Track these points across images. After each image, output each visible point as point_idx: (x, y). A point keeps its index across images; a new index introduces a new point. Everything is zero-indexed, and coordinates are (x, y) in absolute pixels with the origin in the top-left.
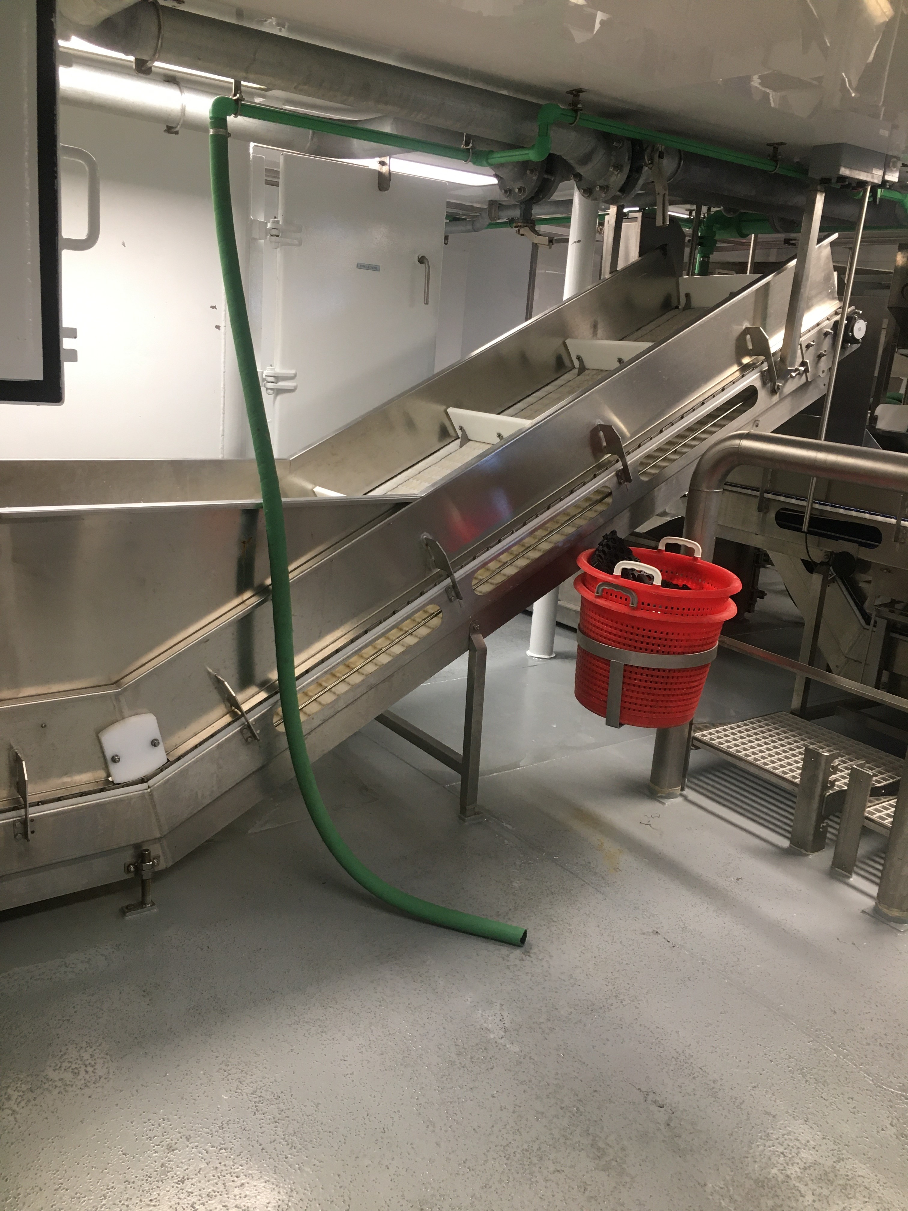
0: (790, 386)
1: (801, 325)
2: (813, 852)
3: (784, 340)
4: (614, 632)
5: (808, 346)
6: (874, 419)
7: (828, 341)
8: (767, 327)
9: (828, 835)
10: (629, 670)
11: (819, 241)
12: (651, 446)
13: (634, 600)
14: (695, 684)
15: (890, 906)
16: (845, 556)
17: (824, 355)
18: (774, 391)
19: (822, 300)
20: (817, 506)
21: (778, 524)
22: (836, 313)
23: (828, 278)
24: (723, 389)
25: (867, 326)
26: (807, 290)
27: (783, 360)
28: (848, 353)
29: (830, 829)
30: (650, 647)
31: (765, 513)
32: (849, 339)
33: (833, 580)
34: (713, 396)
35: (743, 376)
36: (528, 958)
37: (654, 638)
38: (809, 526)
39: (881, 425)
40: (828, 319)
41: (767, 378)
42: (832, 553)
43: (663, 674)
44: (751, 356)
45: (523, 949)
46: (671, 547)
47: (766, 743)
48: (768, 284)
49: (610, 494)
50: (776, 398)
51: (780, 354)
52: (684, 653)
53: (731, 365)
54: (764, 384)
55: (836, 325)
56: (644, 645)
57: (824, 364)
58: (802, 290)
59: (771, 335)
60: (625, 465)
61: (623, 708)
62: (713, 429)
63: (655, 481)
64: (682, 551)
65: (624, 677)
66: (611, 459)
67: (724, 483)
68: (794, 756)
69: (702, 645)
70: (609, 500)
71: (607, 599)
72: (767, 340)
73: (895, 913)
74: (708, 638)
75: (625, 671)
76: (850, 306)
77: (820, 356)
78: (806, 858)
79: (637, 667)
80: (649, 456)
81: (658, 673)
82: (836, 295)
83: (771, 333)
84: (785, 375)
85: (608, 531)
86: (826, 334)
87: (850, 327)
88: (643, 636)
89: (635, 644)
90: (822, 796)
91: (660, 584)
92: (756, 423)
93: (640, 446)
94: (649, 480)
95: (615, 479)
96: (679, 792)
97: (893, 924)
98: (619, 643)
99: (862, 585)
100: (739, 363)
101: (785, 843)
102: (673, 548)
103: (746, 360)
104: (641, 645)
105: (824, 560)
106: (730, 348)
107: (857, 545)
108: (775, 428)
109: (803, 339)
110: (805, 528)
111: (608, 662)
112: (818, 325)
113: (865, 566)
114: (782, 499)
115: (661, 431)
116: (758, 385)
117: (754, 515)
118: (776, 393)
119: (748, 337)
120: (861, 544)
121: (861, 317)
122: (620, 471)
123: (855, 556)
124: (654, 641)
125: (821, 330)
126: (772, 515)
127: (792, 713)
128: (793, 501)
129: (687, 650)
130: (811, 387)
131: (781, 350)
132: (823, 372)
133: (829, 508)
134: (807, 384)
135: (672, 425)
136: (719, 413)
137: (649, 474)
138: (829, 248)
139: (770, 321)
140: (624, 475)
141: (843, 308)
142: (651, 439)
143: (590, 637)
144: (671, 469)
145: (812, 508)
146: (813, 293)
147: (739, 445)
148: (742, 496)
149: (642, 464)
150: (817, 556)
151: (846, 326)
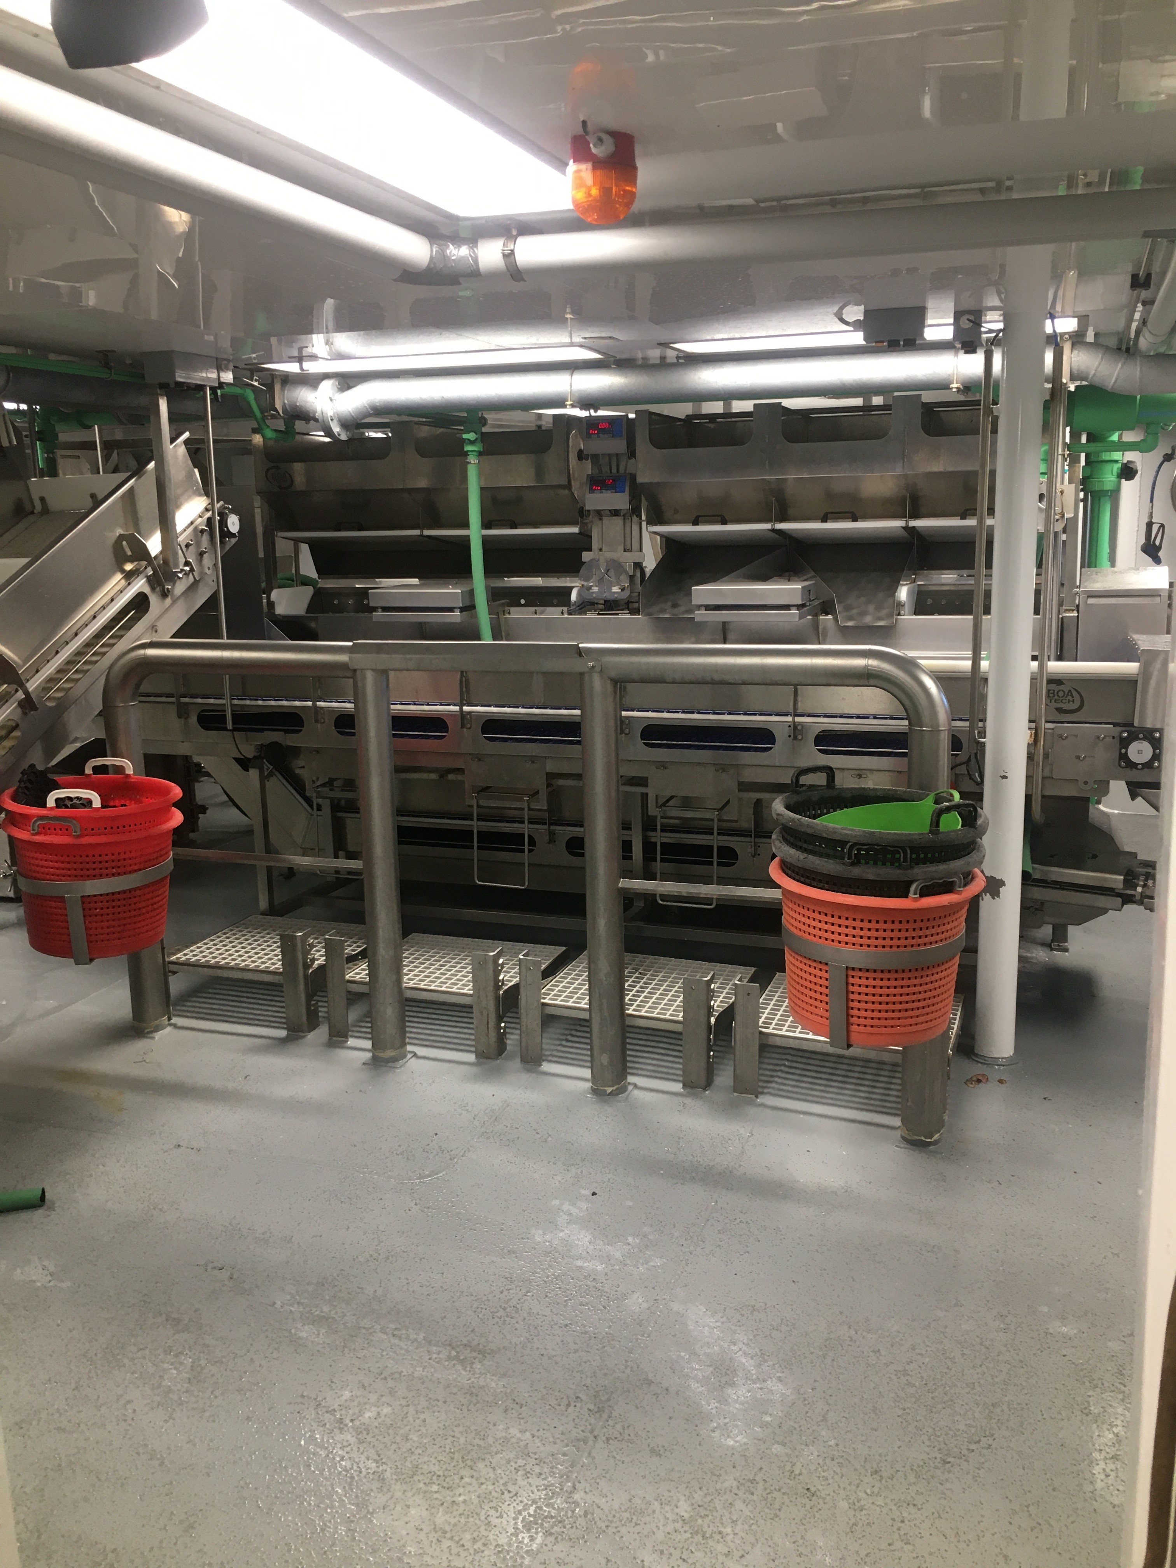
0: (179, 588)
1: (175, 525)
2: (310, 1032)
3: (162, 542)
4: (63, 866)
5: (188, 546)
6: (271, 605)
7: (205, 538)
8: (142, 532)
9: (320, 1014)
10: (86, 900)
11: (173, 440)
12: (49, 670)
13: (76, 827)
14: (159, 898)
15: (384, 1049)
16: (275, 745)
17: (205, 552)
18: (164, 594)
19: (189, 498)
20: (236, 702)
21: (203, 727)
22: (207, 510)
23: (191, 475)
24: (112, 600)
25: (240, 520)
26: (172, 491)
27: (166, 562)
28: (227, 548)
29: (320, 1004)
30: (105, 872)
31: (186, 718)
32: (226, 534)
33: (271, 774)
34: (104, 607)
35: (129, 584)
36: (53, 1212)
37: (107, 862)
38: (234, 723)
39: (280, 610)
40: (200, 517)
41: (154, 582)
42: (262, 745)
43: (125, 896)
44: (132, 562)
45: (45, 1207)
46: (97, 770)
47: (243, 948)
48: (131, 489)
49: (16, 727)
50: (168, 601)
51: (161, 556)
52: (140, 870)
53: (114, 573)
54: (153, 589)
55: (210, 521)
56: (97, 872)
57: (207, 560)
58: (168, 493)
59: (146, 539)
60: (27, 693)
61: (89, 942)
62: (112, 641)
63: (62, 706)
64: (110, 770)
65: (84, 909)
66: (9, 690)
67: (137, 694)
68: (273, 951)
69: (157, 858)
70: (17, 733)
71: (45, 834)
72: (145, 545)
73: (389, 1053)
74: (161, 850)
75: (83, 903)
76: (218, 502)
77: (201, 554)
78: (304, 1040)
79: (95, 896)
80: (51, 680)
81: (119, 897)
82: (202, 492)
83: (147, 536)
84: (172, 577)
85: (25, 766)
86: (202, 531)
87: (223, 523)
88: (94, 863)
89: (88, 873)
90: (306, 976)
91: (100, 806)
92: (154, 629)
93: (37, 671)
94: (56, 706)
95: (19, 710)
96: (167, 1022)
97: (390, 1064)
98: (69, 876)
99: (297, 771)
100: (123, 571)
101: (283, 1033)
102: (100, 770)
103: (129, 567)
104: (94, 872)
105: (256, 754)
106: (109, 556)
107: (282, 733)
108: (174, 631)
109: (180, 539)
110: (230, 725)
111: (62, 899)
112: (192, 523)
113: (295, 751)
114: (199, 700)
115: (57, 652)
116: (147, 590)
117: (176, 723)
118: (167, 596)
119: (124, 543)
120: (287, 732)
121: (232, 511)
122: (22, 700)
123: (284, 744)
124: (107, 865)
125: (196, 528)
126: (194, 719)
127: (262, 914)
128: (212, 701)
129: (142, 866)
130: (201, 585)
131: (161, 552)
132: (209, 568)
133: (248, 702)
134: (196, 583)
135: (67, 643)
136: (114, 624)
137: (54, 698)
138: (184, 446)
139: (143, 524)
140: (28, 704)
141: (212, 503)
142: (48, 661)
143: (35, 878)
144: (78, 690)
145: (232, 705)
146: (179, 491)
147: (144, 655)
148: (156, 705)
149: (44, 689)
150: (249, 751)
151: (219, 521)
